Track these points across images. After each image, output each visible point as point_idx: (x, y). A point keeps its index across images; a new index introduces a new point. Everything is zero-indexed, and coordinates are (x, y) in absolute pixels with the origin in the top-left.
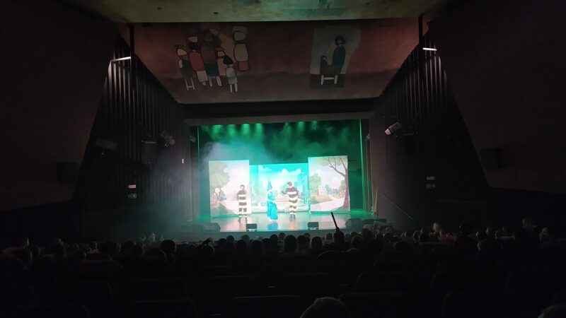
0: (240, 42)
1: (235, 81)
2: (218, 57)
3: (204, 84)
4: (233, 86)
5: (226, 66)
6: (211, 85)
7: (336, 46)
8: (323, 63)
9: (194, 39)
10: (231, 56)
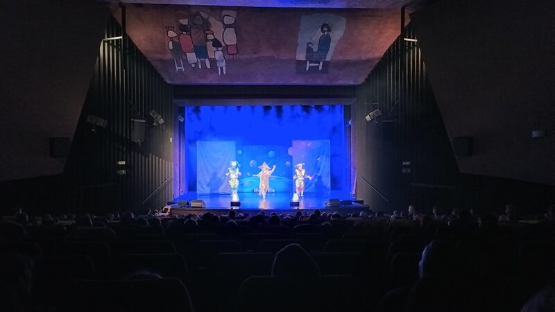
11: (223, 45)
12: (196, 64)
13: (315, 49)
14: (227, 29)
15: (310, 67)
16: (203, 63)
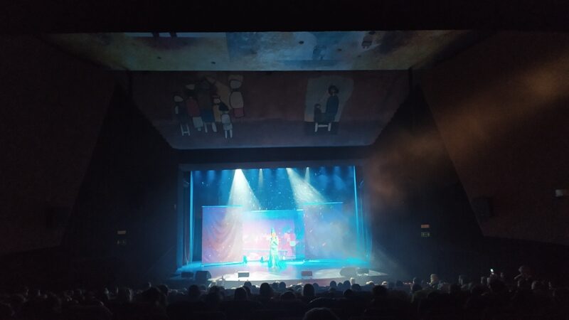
0: (236, 90)
1: (230, 127)
2: (214, 104)
3: (199, 130)
4: (228, 132)
5: (221, 112)
6: (206, 131)
7: (329, 95)
8: (317, 112)
9: (191, 87)
10: (227, 103)
11: (230, 108)
12: (203, 128)
13: (323, 110)
14: (234, 93)
15: (319, 128)
16: (210, 127)
